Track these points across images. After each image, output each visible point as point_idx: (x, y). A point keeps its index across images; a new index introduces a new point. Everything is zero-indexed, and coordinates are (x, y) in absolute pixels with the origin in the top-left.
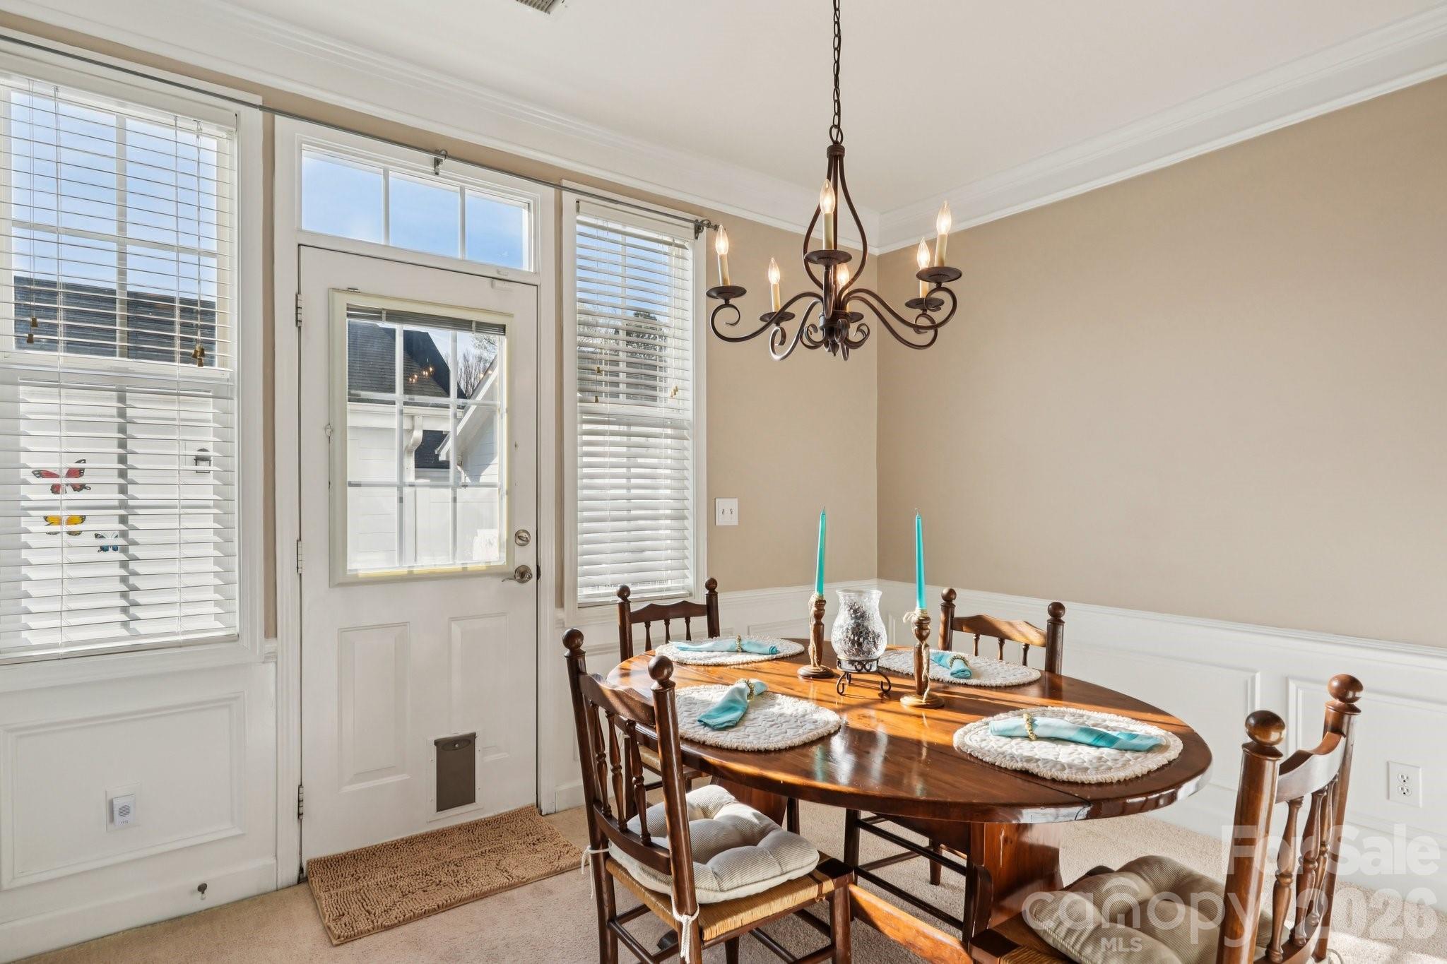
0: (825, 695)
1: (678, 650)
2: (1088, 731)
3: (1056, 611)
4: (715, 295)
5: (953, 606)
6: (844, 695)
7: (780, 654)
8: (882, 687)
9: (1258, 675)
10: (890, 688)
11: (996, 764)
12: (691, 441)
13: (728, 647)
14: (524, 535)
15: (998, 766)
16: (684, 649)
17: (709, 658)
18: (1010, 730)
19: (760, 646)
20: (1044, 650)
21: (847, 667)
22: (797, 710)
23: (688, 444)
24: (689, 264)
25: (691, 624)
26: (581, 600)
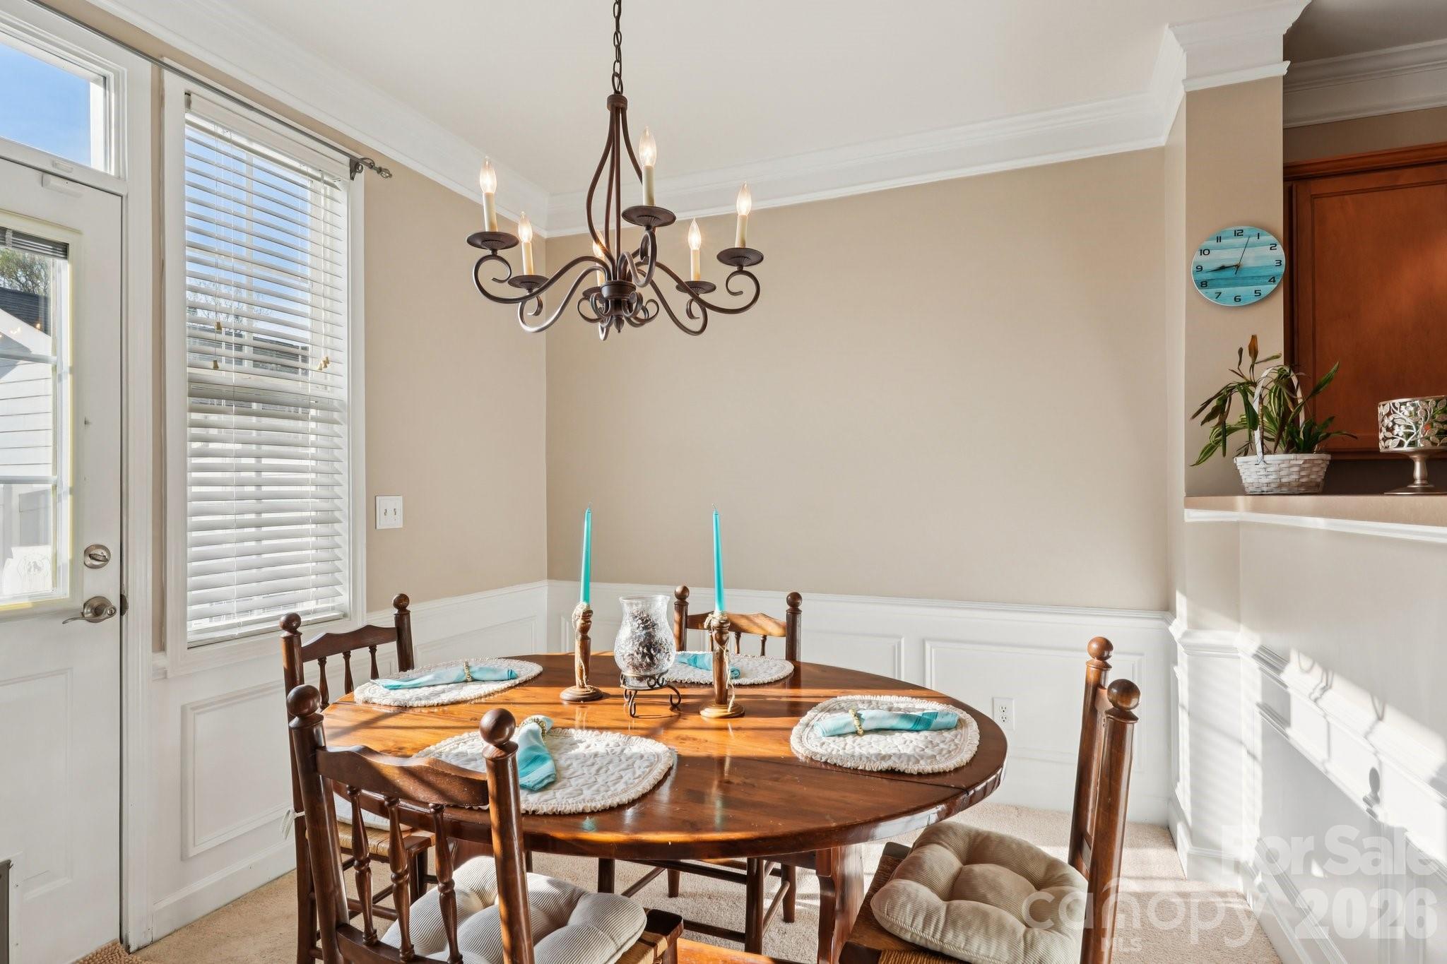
0: (618, 720)
1: (387, 690)
2: (906, 717)
3: (794, 600)
4: (479, 242)
5: (686, 604)
6: (637, 717)
7: (520, 679)
8: (671, 700)
9: (903, 641)
10: (680, 701)
11: (859, 768)
12: (345, 427)
13: (454, 678)
14: (99, 552)
15: (861, 770)
16: (395, 688)
17: (438, 694)
18: (840, 728)
19: (494, 671)
20: (784, 640)
21: (634, 683)
22: (608, 745)
23: (340, 429)
24: (342, 208)
25: (377, 654)
26: (191, 638)
